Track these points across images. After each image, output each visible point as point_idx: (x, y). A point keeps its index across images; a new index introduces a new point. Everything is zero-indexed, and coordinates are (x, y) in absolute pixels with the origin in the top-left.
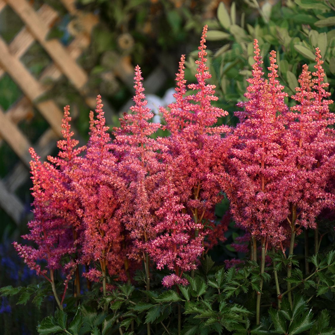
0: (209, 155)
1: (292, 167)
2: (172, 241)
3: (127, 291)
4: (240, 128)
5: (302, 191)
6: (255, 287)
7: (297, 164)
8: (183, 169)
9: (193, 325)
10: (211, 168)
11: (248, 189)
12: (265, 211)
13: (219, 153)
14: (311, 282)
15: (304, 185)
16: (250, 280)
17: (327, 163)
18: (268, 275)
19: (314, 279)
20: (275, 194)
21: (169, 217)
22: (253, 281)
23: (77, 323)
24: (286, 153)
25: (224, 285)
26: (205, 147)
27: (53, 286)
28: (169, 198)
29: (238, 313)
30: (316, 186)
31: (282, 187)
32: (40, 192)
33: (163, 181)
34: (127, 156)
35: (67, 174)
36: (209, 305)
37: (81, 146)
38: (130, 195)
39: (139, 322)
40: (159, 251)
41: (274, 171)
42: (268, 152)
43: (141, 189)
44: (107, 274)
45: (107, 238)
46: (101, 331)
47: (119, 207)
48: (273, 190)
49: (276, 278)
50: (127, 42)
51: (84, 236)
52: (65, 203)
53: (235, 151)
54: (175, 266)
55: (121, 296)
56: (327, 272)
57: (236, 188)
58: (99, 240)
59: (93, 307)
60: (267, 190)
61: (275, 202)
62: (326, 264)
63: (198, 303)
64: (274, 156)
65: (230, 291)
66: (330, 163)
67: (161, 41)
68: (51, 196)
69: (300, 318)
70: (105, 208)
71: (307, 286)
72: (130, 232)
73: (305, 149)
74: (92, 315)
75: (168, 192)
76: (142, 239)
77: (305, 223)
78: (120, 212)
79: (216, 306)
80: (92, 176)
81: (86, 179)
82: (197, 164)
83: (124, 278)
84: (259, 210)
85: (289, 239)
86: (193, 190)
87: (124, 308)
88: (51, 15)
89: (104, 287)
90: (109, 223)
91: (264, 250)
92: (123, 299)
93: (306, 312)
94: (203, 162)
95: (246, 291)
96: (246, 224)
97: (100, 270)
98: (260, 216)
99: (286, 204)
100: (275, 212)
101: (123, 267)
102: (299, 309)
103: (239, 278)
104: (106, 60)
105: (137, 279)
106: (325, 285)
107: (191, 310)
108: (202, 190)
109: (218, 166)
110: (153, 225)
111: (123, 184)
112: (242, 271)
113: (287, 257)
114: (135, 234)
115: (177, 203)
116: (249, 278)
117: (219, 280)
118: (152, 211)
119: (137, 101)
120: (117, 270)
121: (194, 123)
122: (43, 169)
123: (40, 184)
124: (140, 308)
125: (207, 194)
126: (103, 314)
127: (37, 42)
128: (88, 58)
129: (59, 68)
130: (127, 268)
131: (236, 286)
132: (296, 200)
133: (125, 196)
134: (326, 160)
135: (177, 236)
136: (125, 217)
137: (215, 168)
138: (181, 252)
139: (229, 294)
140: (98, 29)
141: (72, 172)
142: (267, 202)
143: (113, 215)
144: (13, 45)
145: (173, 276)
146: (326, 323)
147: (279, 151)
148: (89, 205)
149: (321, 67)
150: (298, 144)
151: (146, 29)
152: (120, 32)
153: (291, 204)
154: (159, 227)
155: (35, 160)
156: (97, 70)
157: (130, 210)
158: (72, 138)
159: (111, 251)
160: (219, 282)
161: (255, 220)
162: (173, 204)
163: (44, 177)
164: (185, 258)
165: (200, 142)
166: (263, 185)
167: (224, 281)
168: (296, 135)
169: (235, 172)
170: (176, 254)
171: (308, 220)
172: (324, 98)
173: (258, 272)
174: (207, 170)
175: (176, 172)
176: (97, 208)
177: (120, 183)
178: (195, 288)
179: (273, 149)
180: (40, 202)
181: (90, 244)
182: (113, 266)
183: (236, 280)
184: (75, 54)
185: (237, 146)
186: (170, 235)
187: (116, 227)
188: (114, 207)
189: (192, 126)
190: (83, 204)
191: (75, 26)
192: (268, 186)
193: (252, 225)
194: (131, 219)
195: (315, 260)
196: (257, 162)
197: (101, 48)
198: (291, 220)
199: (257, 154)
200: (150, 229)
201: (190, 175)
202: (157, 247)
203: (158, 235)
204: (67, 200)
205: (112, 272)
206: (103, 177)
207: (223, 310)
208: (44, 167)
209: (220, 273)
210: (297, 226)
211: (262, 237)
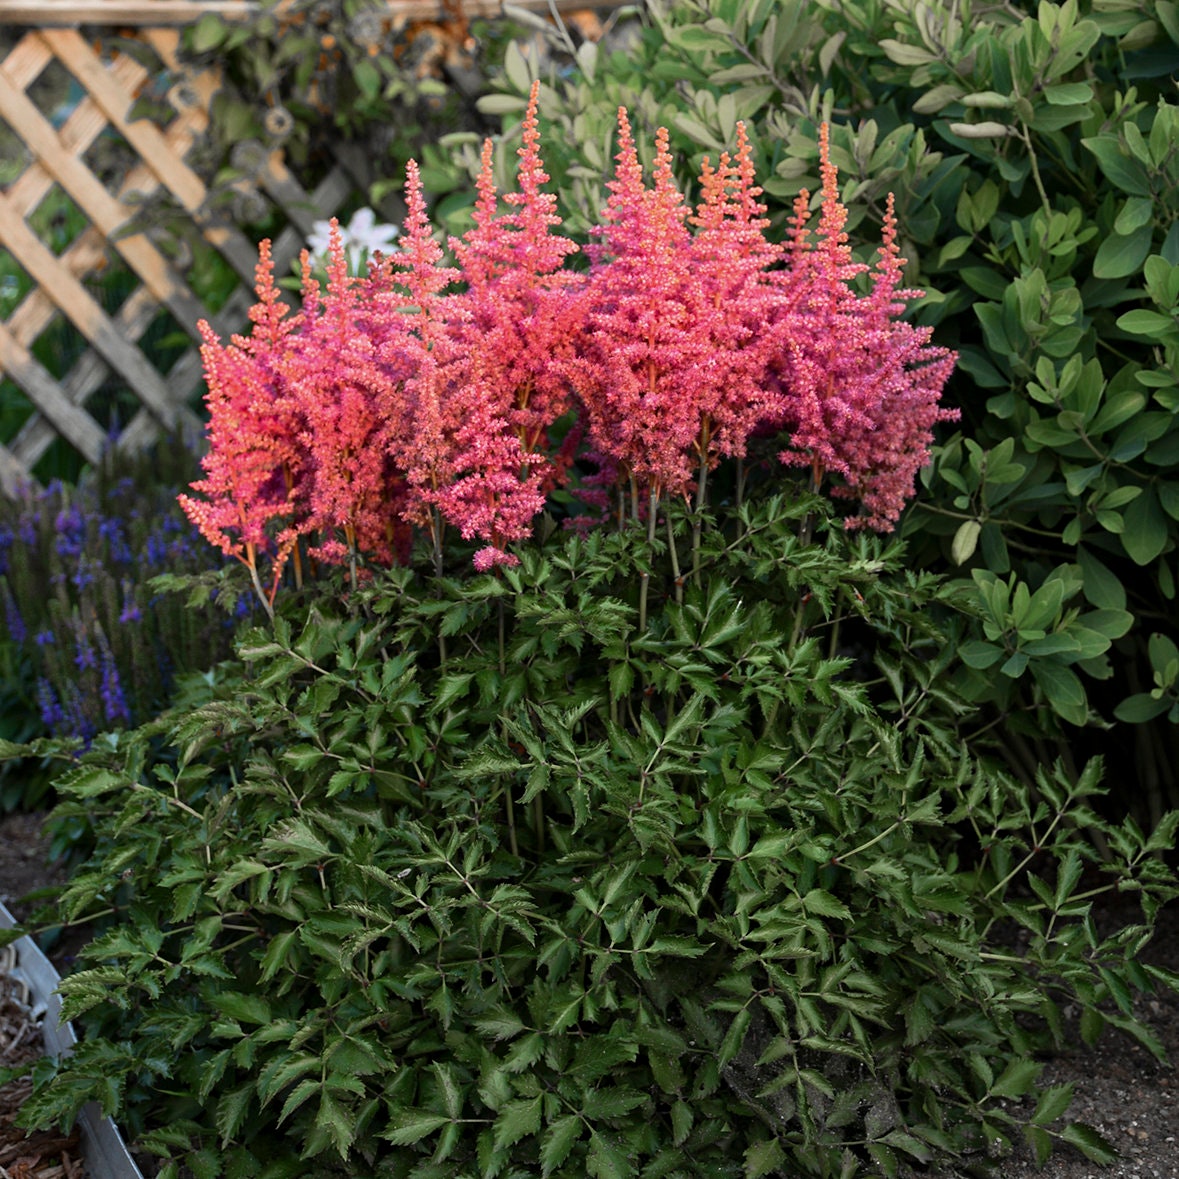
0: (550, 325)
1: (705, 346)
2: (486, 487)
3: (401, 578)
4: (603, 275)
5: (720, 389)
6: (641, 566)
7: (713, 338)
8: (500, 353)
9: (530, 636)
10: (551, 349)
11: (627, 387)
12: (657, 428)
13: (567, 324)
14: (739, 552)
15: (726, 378)
16: (631, 554)
17: (768, 336)
18: (662, 544)
19: (746, 547)
20: (676, 396)
21: (481, 443)
22: (637, 554)
23: (310, 639)
24: (693, 319)
25: (582, 564)
26: (541, 311)
27: (254, 573)
28: (479, 408)
29: (616, 612)
30: (748, 379)
31: (689, 382)
32: (222, 402)
33: (464, 377)
34: (394, 332)
35: (275, 369)
36: (560, 601)
37: (295, 315)
38: (402, 404)
39: (427, 633)
40: (461, 505)
41: (674, 353)
42: (661, 319)
43: (428, 392)
44: (357, 550)
45: (358, 484)
46: (354, 651)
47: (379, 425)
48: (672, 388)
49: (673, 548)
50: (281, 122)
51: (313, 482)
52: (271, 421)
53: (602, 319)
54: (494, 531)
55: (390, 589)
56: (766, 534)
57: (601, 389)
58: (343, 489)
59: (336, 609)
60: (660, 390)
61: (676, 411)
62: (765, 520)
63: (537, 597)
64: (672, 326)
65: (598, 574)
66: (774, 335)
67: (340, 120)
68: (245, 409)
69: (720, 618)
70: (354, 431)
71: (733, 561)
72: (407, 471)
73: (726, 311)
74: (332, 624)
75: (477, 397)
76: (428, 484)
77: (729, 447)
78: (383, 436)
79: (571, 601)
80: (324, 371)
81: (315, 376)
82: (526, 345)
83: (386, 555)
84: (645, 426)
85: (696, 477)
86: (516, 393)
87: (396, 610)
88: (136, 73)
89: (354, 573)
90: (362, 458)
91: (655, 498)
92: (393, 593)
93: (732, 606)
94: (538, 338)
95: (625, 572)
96: (620, 451)
97: (345, 542)
98: (649, 437)
99: (695, 414)
100: (680, 429)
101: (383, 536)
102: (718, 602)
103: (612, 550)
104: (240, 157)
105: (417, 557)
106: (768, 557)
107: (529, 610)
108: (534, 393)
109: (564, 347)
110: (451, 459)
111: (389, 384)
112: (615, 537)
113: (694, 509)
114: (416, 476)
115: (493, 417)
116: (629, 549)
117: (572, 555)
118: (447, 433)
119: (412, 228)
120: (371, 542)
121: (516, 267)
122: (225, 360)
123: (222, 388)
124: (429, 609)
125: (545, 399)
126: (353, 623)
127: (111, 126)
128: (207, 155)
129: (154, 173)
130: (390, 538)
131: (606, 565)
132: (711, 406)
133: (393, 406)
134: (767, 331)
135: (496, 477)
136: (393, 444)
137: (558, 350)
138: (503, 506)
139: (594, 580)
140: (221, 99)
141: (284, 364)
142: (661, 410)
143: (366, 444)
144: (66, 132)
145: (491, 550)
146: (766, 625)
147: (681, 316)
148: (323, 424)
149: (747, 159)
150: (713, 301)
151: (312, 97)
152: (264, 104)
153: (702, 413)
154: (460, 463)
155: (209, 343)
156: (224, 176)
157: (405, 432)
158: (277, 300)
159: (362, 508)
160: (573, 559)
161: (638, 443)
162: (487, 418)
163: (229, 375)
164: (512, 517)
165: (529, 303)
166: (653, 378)
167: (582, 556)
168: (711, 285)
169: (598, 358)
170: (494, 511)
171: (732, 442)
172: (754, 216)
173: (643, 539)
174: (545, 354)
175: (488, 360)
176: (337, 430)
177: (381, 383)
178: (530, 570)
179: (670, 312)
180: (223, 421)
181: (326, 497)
182: (365, 535)
183: (606, 554)
184: (182, 146)
185: (598, 308)
186: (482, 476)
187: (375, 464)
188: (369, 427)
189: (515, 273)
190: (312, 424)
191: (183, 94)
192: (662, 381)
193: (631, 454)
194: (407, 448)
195: (744, 513)
196: (640, 338)
197: (230, 135)
198: (700, 443)
199: (642, 323)
200: (444, 468)
201: (512, 365)
202: (459, 499)
203: (461, 476)
204: (276, 417)
205: (364, 545)
206: (350, 372)
207: (585, 608)
208: (228, 355)
209: (573, 542)
210: (712, 453)
211: (652, 475)
